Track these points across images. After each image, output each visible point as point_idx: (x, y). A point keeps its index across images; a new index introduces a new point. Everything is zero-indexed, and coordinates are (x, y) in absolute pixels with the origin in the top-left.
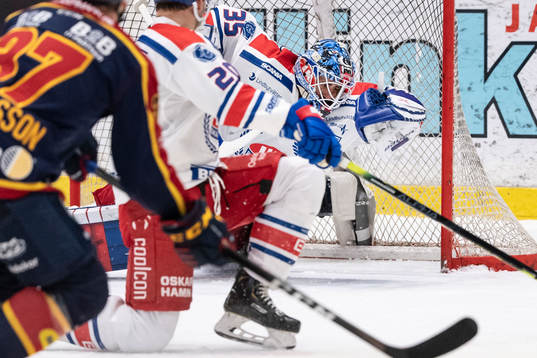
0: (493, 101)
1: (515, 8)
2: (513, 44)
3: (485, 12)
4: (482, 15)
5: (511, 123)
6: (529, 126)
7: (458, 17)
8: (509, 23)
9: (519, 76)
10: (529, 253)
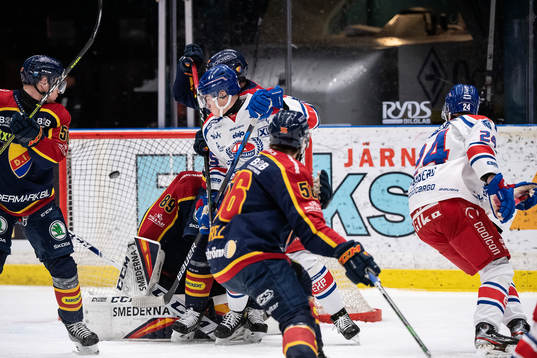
0: (337, 212)
1: (350, 151)
2: (349, 174)
3: (330, 154)
4: (329, 156)
5: (349, 226)
6: (360, 228)
7: (314, 157)
8: (347, 161)
9: (353, 196)
10: (363, 312)
